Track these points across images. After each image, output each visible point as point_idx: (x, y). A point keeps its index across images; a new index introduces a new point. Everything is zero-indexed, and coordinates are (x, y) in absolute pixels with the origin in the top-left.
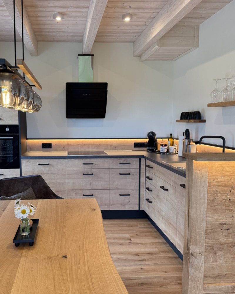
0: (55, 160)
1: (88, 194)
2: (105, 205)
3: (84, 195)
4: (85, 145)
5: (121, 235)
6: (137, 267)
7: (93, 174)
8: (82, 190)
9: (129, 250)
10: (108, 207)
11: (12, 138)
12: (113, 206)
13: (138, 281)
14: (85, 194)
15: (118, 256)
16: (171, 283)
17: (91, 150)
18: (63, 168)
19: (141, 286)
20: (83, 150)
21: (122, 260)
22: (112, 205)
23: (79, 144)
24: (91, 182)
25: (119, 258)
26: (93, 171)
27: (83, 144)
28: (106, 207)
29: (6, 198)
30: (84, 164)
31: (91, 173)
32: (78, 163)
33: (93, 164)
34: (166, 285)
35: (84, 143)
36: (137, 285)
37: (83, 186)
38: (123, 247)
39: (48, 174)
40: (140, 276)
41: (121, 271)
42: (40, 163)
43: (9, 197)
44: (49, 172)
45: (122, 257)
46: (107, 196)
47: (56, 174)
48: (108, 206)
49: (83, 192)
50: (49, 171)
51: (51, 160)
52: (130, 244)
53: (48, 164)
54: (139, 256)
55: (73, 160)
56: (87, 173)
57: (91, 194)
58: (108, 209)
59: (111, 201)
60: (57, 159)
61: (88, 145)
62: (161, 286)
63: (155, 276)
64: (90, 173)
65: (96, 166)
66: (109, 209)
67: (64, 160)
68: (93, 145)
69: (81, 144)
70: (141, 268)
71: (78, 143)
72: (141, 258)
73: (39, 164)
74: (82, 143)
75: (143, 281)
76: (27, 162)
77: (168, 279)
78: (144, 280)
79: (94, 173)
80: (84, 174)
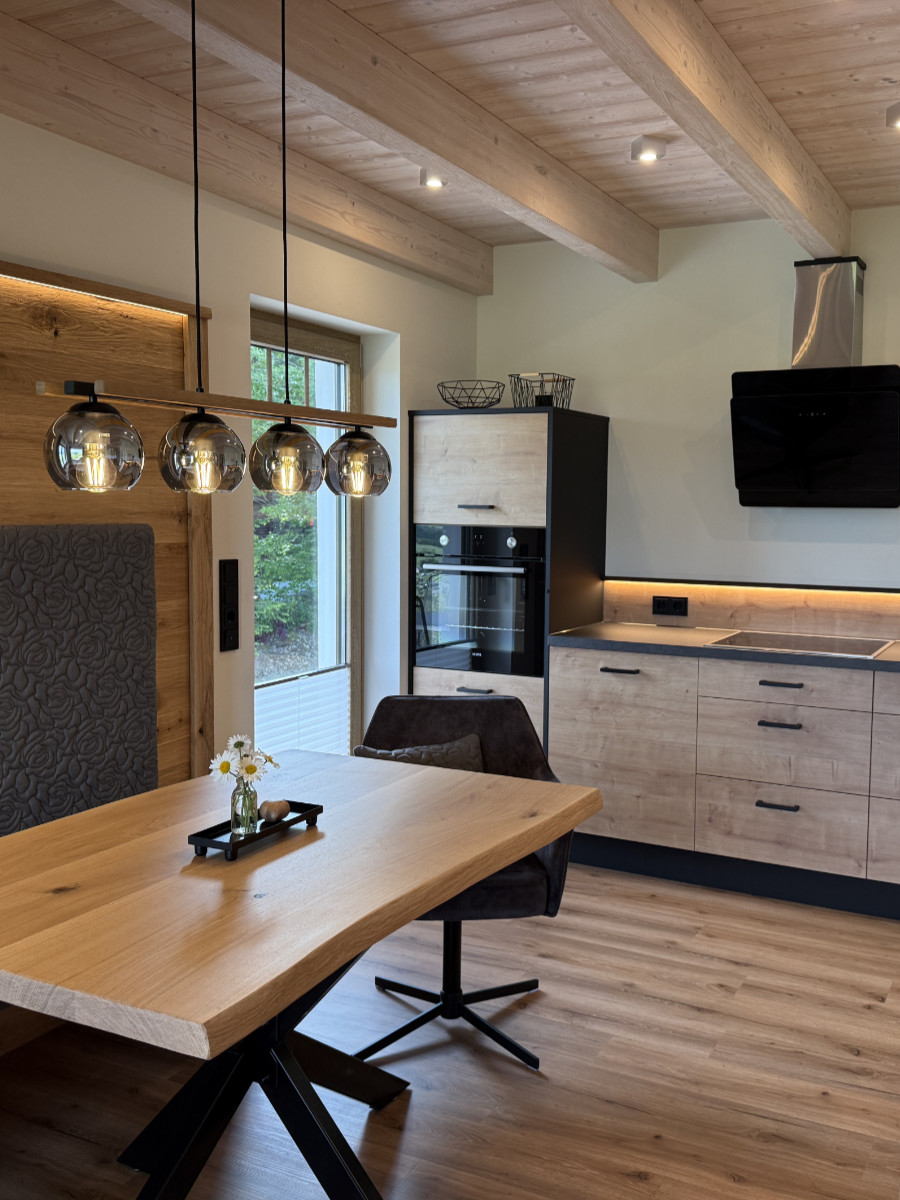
0: (659, 658)
1: (778, 801)
2: (849, 856)
3: (760, 804)
4: (815, 610)
5: (857, 977)
6: (812, 1086)
7: (799, 727)
8: (758, 784)
9: (839, 1029)
10: (860, 866)
11: (521, 570)
12: (880, 865)
13: (771, 1126)
14: (765, 800)
15: (778, 1037)
16: (888, 1167)
17: (838, 634)
18: (687, 691)
19: (766, 1142)
20: (808, 632)
21: (783, 1051)
22: (876, 861)
23: (793, 608)
24: (793, 758)
25: (772, 1044)
26: (803, 715)
27: (808, 607)
28: (852, 863)
29: (370, 752)
30: (763, 683)
31: (795, 723)
32: (743, 678)
33: (800, 686)
34: (863, 1167)
35: (812, 605)
36: (754, 1135)
37: (759, 769)
38: (827, 1014)
39: (635, 706)
40: (790, 1114)
41: (737, 1081)
42: (610, 666)
43: (379, 752)
44: (638, 701)
45: (790, 1042)
46: (858, 820)
47: (661, 709)
48: (857, 861)
49: (759, 790)
50: (637, 696)
51: (647, 657)
52: (866, 1011)
53: (637, 672)
54: (858, 1053)
55: (724, 664)
56: (776, 721)
57: (793, 804)
58: (859, 871)
59: (873, 845)
60: (668, 657)
61: (828, 614)
62: (838, 1164)
63: (852, 1129)
64: (789, 721)
65: (814, 695)
66: (863, 876)
67: (693, 661)
68: (848, 614)
69: (801, 608)
70: (824, 1094)
71: (789, 605)
72: (856, 1062)
73: (604, 670)
74: (804, 605)
75: (788, 1130)
76: (567, 656)
77: (890, 1152)
78: (793, 1128)
79: (803, 724)
80: (761, 723)
